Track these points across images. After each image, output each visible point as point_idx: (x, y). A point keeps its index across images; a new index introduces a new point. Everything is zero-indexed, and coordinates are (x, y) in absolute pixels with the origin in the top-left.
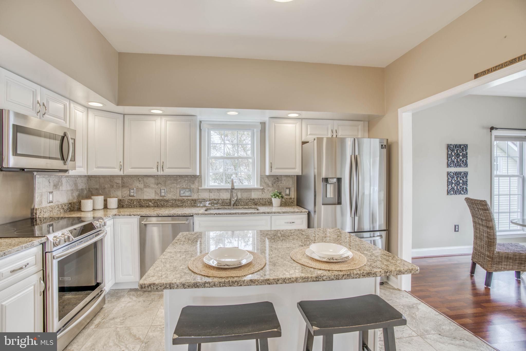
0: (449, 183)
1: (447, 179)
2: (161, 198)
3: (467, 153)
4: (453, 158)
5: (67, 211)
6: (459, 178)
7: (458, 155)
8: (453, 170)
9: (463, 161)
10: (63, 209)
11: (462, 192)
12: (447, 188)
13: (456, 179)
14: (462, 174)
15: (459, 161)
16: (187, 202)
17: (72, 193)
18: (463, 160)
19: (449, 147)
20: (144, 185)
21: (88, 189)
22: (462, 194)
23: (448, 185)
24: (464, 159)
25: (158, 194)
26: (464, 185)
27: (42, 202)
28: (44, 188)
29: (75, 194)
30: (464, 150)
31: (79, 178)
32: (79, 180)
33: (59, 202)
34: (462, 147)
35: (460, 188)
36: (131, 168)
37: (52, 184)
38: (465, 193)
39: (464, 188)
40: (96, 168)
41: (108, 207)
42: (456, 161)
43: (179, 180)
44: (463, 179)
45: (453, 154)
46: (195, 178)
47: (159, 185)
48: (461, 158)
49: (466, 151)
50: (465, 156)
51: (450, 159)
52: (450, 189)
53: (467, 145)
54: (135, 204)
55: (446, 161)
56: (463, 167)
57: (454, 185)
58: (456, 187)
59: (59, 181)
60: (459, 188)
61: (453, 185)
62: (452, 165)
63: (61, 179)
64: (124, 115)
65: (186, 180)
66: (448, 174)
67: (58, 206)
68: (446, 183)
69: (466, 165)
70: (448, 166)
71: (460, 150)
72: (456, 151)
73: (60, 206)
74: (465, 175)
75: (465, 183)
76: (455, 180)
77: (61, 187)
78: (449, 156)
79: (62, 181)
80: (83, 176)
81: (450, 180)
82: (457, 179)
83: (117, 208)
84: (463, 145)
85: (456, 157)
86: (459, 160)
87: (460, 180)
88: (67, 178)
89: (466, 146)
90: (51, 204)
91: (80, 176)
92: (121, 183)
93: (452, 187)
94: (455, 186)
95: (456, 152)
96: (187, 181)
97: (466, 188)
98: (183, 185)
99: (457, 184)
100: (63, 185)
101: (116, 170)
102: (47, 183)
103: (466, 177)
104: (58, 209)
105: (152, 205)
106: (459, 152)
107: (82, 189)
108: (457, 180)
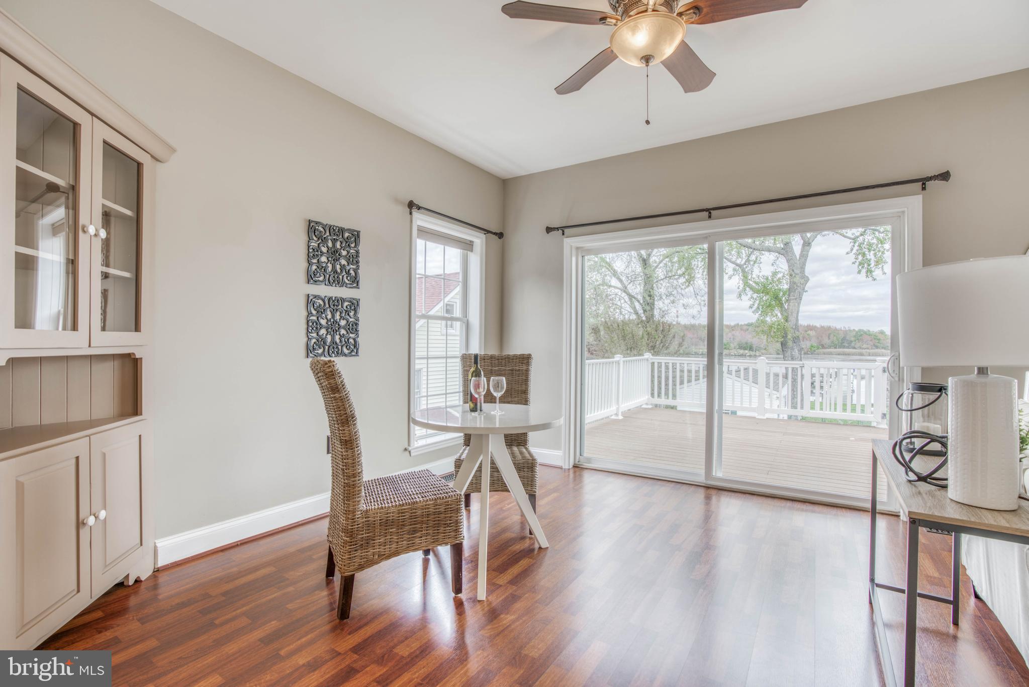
0: (312, 326)
1: (306, 314)
3: (357, 252)
4: (324, 259)
6: (338, 313)
7: (334, 254)
8: (325, 291)
9: (349, 270)
11: (345, 350)
12: (305, 339)
13: (329, 317)
14: (346, 304)
15: (339, 271)
18: (348, 268)
19: (312, 228)
22: (346, 355)
23: (308, 331)
24: (352, 266)
26: (351, 333)
30: (353, 245)
34: (346, 235)
35: (341, 341)
38: (353, 354)
39: (351, 341)
42: (330, 269)
44: (348, 317)
45: (324, 249)
48: (343, 262)
49: (355, 246)
50: (354, 259)
51: (315, 261)
52: (314, 340)
53: (358, 232)
55: (306, 265)
56: (349, 286)
57: (325, 332)
58: (329, 337)
60: (338, 341)
61: (323, 332)
62: (321, 278)
66: (310, 301)
68: (305, 326)
69: (355, 281)
70: (311, 278)
71: (341, 243)
72: (330, 241)
74: (353, 308)
75: (353, 328)
76: (326, 318)
78: (312, 254)
81: (314, 318)
82: (333, 316)
84: (349, 230)
85: (330, 259)
86: (338, 267)
87: (340, 319)
89: (356, 236)
93: (320, 337)
94: (327, 335)
95: (330, 244)
97: (354, 340)
99: (333, 327)
103: (355, 310)
106: (338, 246)
108: (332, 320)
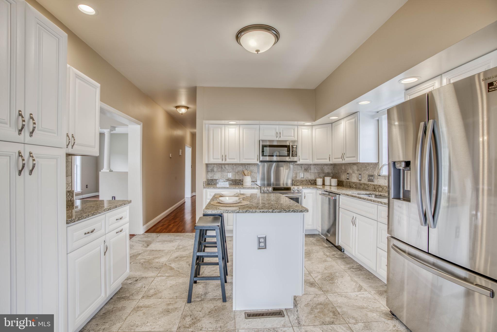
2: (359, 182)
5: (313, 184)
10: (311, 182)
16: (371, 187)
17: (319, 175)
20: (353, 171)
21: (334, 173)
25: (358, 178)
27: (297, 177)
28: (298, 170)
29: (321, 175)
31: (325, 166)
32: (326, 167)
33: (308, 178)
36: (334, 159)
37: (303, 169)
40: (317, 160)
41: (325, 184)
43: (368, 168)
46: (376, 165)
47: (359, 171)
54: (348, 184)
59: (308, 167)
63: (310, 166)
64: (332, 123)
65: (371, 167)
67: (307, 180)
73: (308, 181)
77: (310, 171)
79: (311, 167)
80: (329, 165)
83: (337, 186)
88: (315, 166)
90: (303, 179)
91: (326, 165)
92: (344, 169)
96: (371, 169)
98: (369, 172)
100: (311, 170)
101: (328, 160)
102: (300, 168)
104: (306, 182)
105: (355, 187)
107: (328, 173)
